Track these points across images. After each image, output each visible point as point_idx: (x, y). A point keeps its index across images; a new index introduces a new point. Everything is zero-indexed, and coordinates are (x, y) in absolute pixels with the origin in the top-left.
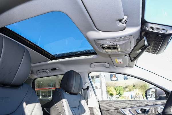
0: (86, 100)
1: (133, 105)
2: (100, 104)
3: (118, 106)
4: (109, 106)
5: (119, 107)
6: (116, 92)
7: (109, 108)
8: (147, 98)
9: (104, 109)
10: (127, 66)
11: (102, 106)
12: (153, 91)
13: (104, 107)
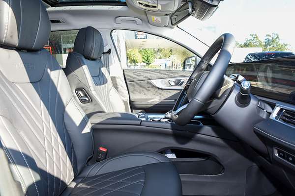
0: (107, 67)
1: (167, 75)
2: (125, 73)
3: (148, 75)
4: (137, 75)
5: (150, 78)
6: (141, 58)
7: (137, 77)
8: (184, 68)
9: (131, 78)
10: (165, 26)
11: (128, 75)
12: (193, 60)
13: (131, 76)
